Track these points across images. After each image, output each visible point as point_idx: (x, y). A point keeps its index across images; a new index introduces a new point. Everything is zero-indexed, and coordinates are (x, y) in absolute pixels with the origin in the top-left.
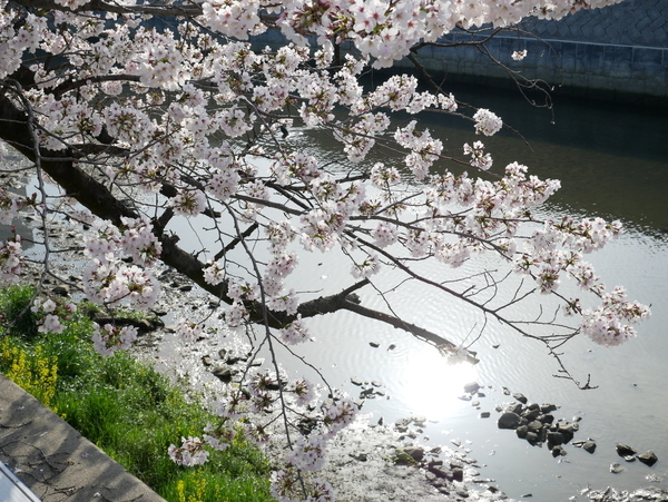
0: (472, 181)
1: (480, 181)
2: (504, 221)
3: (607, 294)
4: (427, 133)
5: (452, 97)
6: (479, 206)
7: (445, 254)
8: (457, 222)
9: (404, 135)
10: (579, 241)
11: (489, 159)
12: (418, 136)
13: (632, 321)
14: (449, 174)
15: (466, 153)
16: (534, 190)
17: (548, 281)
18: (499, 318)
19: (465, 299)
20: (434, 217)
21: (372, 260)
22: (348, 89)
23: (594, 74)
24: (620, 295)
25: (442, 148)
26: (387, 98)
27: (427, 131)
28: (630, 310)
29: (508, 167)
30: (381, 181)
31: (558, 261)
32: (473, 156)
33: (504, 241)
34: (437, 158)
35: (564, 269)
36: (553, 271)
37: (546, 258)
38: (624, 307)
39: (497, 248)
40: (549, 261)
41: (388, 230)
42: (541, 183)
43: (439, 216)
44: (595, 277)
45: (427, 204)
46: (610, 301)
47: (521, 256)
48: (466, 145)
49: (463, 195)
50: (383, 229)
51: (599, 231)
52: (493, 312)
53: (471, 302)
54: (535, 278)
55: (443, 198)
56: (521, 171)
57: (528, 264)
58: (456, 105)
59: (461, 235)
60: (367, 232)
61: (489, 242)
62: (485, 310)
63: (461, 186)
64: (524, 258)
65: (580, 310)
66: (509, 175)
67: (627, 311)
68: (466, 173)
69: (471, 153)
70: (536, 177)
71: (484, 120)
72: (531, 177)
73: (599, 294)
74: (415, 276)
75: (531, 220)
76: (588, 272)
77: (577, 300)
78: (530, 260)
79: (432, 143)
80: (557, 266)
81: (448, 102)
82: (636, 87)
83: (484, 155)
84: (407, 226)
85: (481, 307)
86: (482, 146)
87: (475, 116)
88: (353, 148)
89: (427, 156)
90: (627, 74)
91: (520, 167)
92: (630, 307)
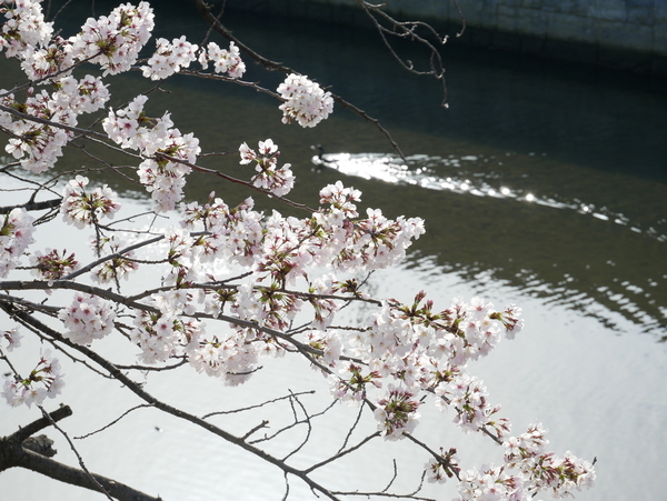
0: (261, 215)
1: (277, 216)
2: (311, 297)
3: (513, 439)
4: (166, 121)
5: (235, 49)
6: (262, 268)
7: (208, 358)
8: (225, 298)
9: (121, 123)
10: (441, 342)
11: (289, 174)
12: (150, 127)
13: (560, 490)
14: (219, 201)
15: (244, 162)
16: (374, 236)
17: (398, 414)
18: (313, 485)
19: (248, 448)
20: (179, 286)
21: (47, 370)
22: (23, 27)
23: (559, 11)
24: (537, 440)
25: (199, 150)
26: (94, 48)
27: (167, 116)
28: (558, 470)
29: (324, 191)
30: (81, 213)
31: (418, 375)
32: (259, 168)
33: (318, 335)
34: (189, 170)
35: (431, 390)
36: (408, 395)
37: (395, 369)
38: (546, 464)
39: (302, 349)
40: (401, 375)
41: (93, 309)
42: (387, 224)
43: (188, 285)
44: (488, 406)
45: (172, 259)
46: (517, 452)
47: (347, 364)
48: (244, 147)
49: (242, 244)
50: (83, 306)
51: (478, 324)
52: (302, 474)
53: (261, 454)
54: (373, 408)
55: (200, 249)
56: (349, 198)
57: (360, 381)
58: (242, 67)
59: (236, 323)
60: (52, 311)
61: (287, 337)
62: (287, 470)
63: (241, 227)
64: (352, 368)
65: (457, 471)
66: (327, 206)
67: (550, 471)
68: (250, 201)
69: (254, 164)
70: (378, 212)
71: (298, 96)
72: (370, 211)
73: (498, 440)
74: (152, 401)
75: (358, 297)
76: (476, 396)
77: (453, 451)
78: (364, 373)
79: (180, 141)
80: (417, 384)
81: (227, 59)
82: (637, 40)
83: (279, 166)
84: (130, 302)
85: (280, 463)
86: (274, 148)
87: (281, 88)
88: (25, 147)
89: (169, 166)
90: (619, 13)
91: (347, 191)
92: (557, 463)
